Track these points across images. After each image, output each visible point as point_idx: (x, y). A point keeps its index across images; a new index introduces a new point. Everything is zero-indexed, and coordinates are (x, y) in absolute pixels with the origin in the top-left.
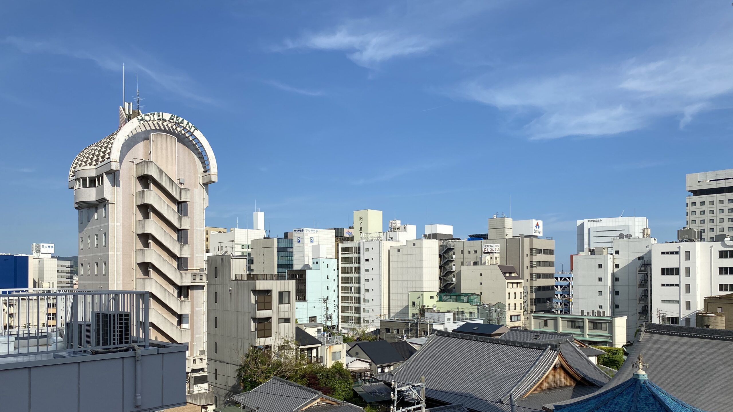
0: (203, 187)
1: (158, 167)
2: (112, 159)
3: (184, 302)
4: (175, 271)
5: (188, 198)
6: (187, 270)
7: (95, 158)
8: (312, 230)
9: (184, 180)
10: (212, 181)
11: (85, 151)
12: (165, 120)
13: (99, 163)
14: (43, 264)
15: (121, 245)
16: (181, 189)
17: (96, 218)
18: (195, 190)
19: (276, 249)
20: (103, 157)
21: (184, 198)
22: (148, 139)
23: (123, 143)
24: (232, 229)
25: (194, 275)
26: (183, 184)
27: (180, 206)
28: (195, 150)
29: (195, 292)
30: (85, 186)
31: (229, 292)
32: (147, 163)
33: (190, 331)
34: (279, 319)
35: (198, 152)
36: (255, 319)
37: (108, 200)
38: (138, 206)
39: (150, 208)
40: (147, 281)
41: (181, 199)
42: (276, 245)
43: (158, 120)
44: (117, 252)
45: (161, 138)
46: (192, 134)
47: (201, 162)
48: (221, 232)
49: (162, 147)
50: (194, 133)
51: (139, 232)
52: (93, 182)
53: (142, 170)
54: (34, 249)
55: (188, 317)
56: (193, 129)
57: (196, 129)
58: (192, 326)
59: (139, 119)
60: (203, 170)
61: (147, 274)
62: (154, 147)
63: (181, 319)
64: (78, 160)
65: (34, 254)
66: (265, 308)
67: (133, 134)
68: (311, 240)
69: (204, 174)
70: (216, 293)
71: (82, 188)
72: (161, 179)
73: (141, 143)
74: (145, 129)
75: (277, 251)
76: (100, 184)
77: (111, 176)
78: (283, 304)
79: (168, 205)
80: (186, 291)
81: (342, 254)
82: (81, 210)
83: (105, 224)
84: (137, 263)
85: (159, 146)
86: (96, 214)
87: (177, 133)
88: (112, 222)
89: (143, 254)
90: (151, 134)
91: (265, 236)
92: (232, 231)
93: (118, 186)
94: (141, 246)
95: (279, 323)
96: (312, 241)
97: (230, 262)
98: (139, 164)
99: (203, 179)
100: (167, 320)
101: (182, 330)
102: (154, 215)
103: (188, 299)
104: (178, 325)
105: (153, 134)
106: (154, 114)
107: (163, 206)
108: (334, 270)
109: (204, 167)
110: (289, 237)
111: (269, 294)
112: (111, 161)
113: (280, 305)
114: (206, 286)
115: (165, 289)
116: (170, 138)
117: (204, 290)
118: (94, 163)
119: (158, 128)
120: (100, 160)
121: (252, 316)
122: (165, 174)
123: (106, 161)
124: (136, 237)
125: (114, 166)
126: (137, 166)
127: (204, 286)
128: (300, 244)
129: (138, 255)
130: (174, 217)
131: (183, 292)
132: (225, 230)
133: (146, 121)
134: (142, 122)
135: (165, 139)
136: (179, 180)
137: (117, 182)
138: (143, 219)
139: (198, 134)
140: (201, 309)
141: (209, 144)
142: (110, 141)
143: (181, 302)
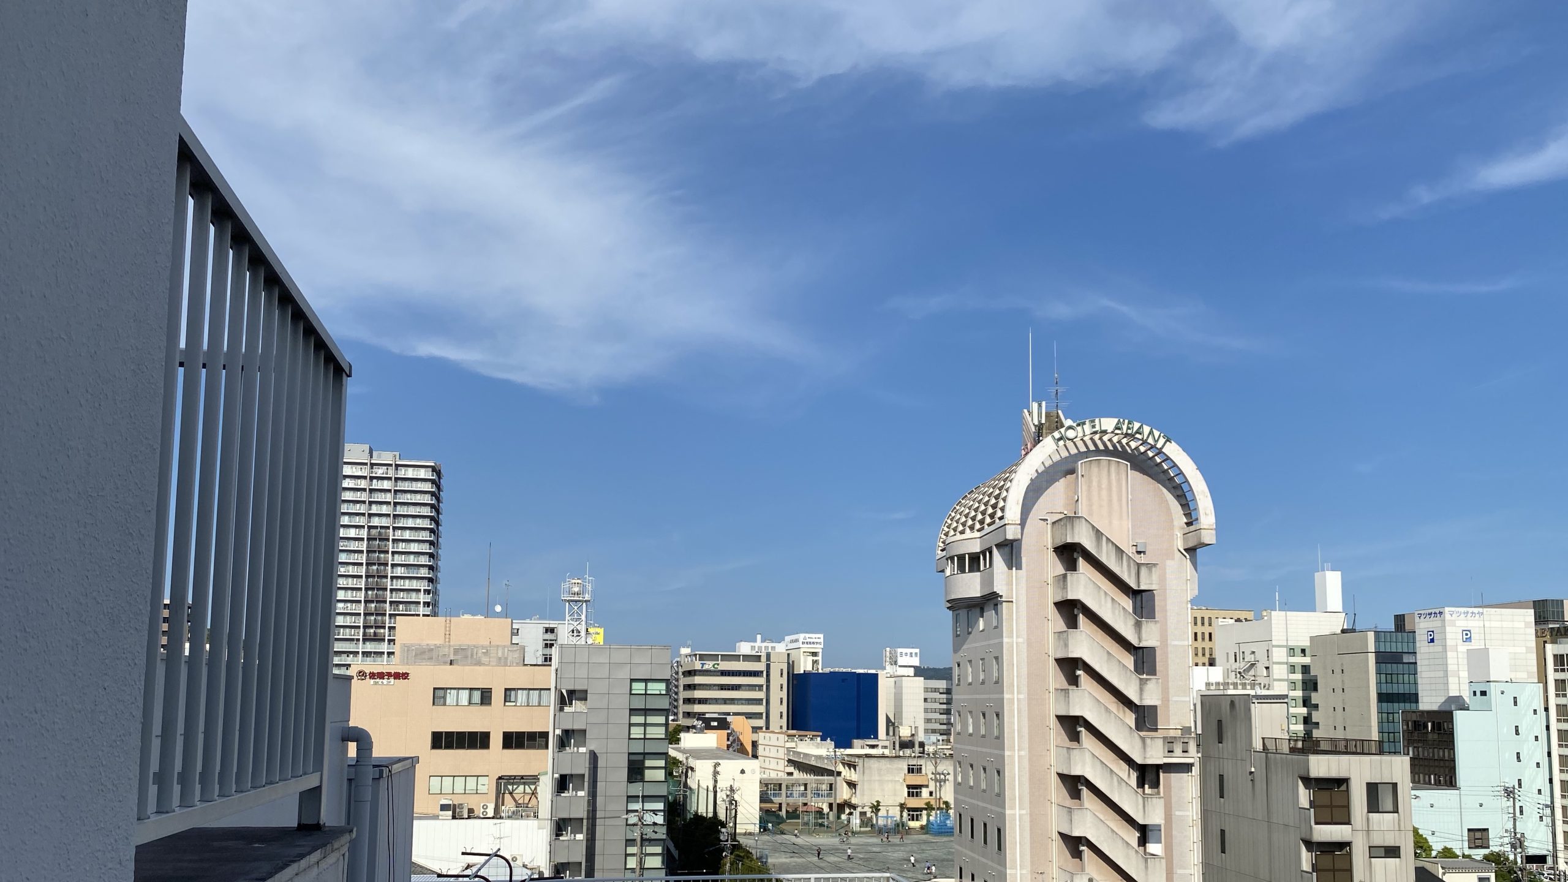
0: (1185, 557)
1: (1093, 527)
2: (1008, 520)
3: (1149, 799)
4: (1131, 733)
5: (1154, 582)
6: (1156, 730)
7: (980, 517)
8: (1467, 613)
9: (1145, 544)
10: (1203, 543)
11: (963, 502)
12: (1105, 432)
13: (986, 527)
14: (901, 687)
15: (1025, 681)
16: (1139, 565)
17: (981, 629)
18: (1169, 563)
19: (1372, 658)
20: (992, 516)
21: (1146, 584)
22: (1072, 471)
23: (1028, 484)
24: (1265, 613)
25: (1170, 742)
26: (1144, 552)
27: (1139, 598)
28: (1167, 481)
29: (1174, 777)
30: (962, 569)
31: (1250, 777)
32: (1070, 520)
33: (1164, 862)
34: (1370, 847)
35: (1175, 485)
36: (1310, 845)
37: (1001, 596)
38: (1057, 604)
39: (1079, 606)
40: (1075, 754)
41: (1139, 587)
42: (1371, 647)
43: (1091, 434)
44: (1018, 693)
45: (1099, 467)
46: (1160, 452)
47: (1181, 505)
48: (1241, 621)
49: (1099, 486)
50: (1163, 450)
51: (1060, 655)
52: (974, 562)
53: (1062, 534)
54: (888, 659)
55: (1160, 830)
56: (1162, 441)
57: (1168, 440)
58: (1168, 849)
59: (1056, 438)
60: (1185, 521)
61: (1075, 737)
62: (1085, 488)
63: (1145, 833)
64: (952, 520)
65: (887, 667)
66: (1334, 821)
67: (1045, 467)
68: (1465, 637)
69: (1187, 529)
70: (1221, 777)
71: (958, 574)
72: (1098, 548)
73: (1061, 480)
74: (1068, 455)
75: (1376, 663)
76: (988, 566)
77: (1007, 549)
78: (1378, 812)
79: (1113, 599)
80: (1154, 776)
81: (1556, 670)
82: (957, 612)
83: (996, 641)
84: (1057, 716)
85: (1095, 483)
86: (981, 619)
87: (1130, 451)
88: (1008, 637)
89: (1067, 698)
90: (1080, 462)
91: (1345, 627)
92: (1266, 618)
93: (1019, 567)
94: (1063, 682)
95: (1370, 857)
96: (1469, 639)
97: (1250, 710)
98: (1057, 524)
99: (1185, 540)
100: (1117, 834)
101: (1148, 857)
102: (1086, 620)
103: (1158, 793)
104: (1139, 846)
105: (1082, 461)
106: (1084, 423)
107: (1103, 603)
108: (1535, 711)
109: (1188, 515)
110: (1408, 627)
111: (1343, 788)
112: (1005, 525)
113: (1370, 814)
114: (1197, 765)
115: (1111, 770)
116: (1117, 465)
117: (1193, 773)
118: (978, 526)
119: (1092, 448)
120: (988, 520)
121: (1303, 836)
122: (1107, 538)
123: (998, 523)
124: (1052, 665)
125: (1011, 533)
126: (1052, 527)
127: (1192, 765)
128: (1435, 648)
129: (1056, 700)
130: (1125, 623)
131: (1150, 776)
132: (1250, 615)
133: (1069, 439)
134: (1061, 443)
135: (1106, 470)
136: (1136, 546)
137: (1016, 560)
138: (1065, 629)
139: (1173, 450)
140: (1188, 813)
141: (1196, 467)
142: (1004, 485)
143: (1144, 798)
